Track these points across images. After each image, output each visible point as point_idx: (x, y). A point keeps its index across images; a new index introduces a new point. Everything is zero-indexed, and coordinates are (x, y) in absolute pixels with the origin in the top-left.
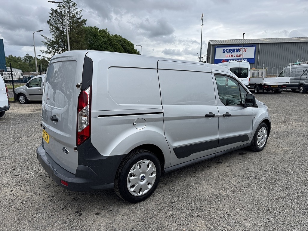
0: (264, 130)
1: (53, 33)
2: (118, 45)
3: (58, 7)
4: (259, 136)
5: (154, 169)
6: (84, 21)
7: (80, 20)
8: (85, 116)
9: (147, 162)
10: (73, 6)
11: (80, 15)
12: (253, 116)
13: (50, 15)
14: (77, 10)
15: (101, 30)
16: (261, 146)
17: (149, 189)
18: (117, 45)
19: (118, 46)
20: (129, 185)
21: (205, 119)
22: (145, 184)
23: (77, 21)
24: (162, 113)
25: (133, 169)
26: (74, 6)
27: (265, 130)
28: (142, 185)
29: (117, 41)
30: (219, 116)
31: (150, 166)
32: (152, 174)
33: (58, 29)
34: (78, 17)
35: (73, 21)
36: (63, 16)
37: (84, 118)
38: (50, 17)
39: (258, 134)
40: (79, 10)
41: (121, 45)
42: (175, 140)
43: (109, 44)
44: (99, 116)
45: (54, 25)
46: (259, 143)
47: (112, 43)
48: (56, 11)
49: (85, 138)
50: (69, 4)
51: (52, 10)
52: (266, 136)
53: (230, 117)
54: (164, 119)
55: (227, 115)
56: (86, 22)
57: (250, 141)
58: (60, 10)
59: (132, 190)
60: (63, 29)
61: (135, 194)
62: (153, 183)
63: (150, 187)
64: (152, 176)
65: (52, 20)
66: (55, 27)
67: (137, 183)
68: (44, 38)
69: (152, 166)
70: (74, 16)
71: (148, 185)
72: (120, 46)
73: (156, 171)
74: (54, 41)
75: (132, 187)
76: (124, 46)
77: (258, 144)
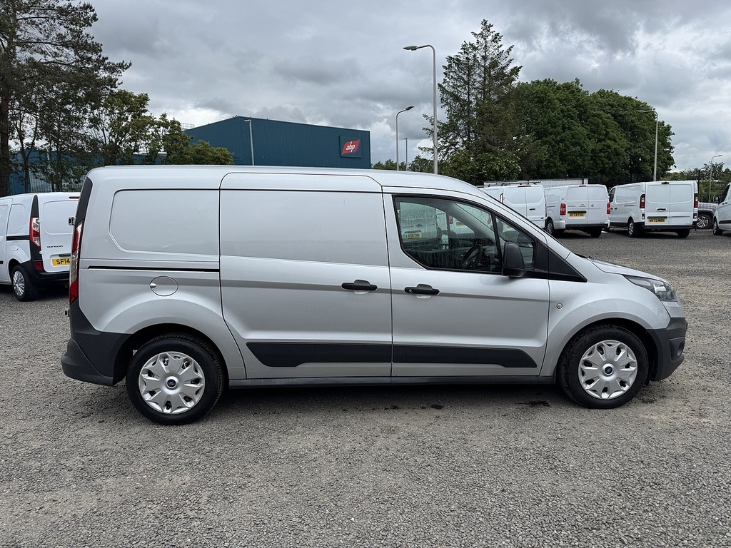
1: (447, 108)
2: (604, 115)
3: (462, 51)
4: (588, 364)
5: (200, 375)
6: (516, 71)
7: (507, 71)
9: (184, 357)
10: (493, 41)
11: (508, 59)
13: (445, 70)
14: (501, 49)
15: (561, 84)
17: (187, 407)
18: (599, 116)
19: (601, 118)
20: (144, 388)
22: (177, 396)
23: (501, 74)
24: (218, 270)
26: (496, 42)
28: (170, 396)
29: (602, 106)
30: (391, 291)
33: (457, 98)
34: (503, 63)
35: (490, 76)
36: (470, 68)
38: (445, 74)
39: (584, 358)
40: (505, 48)
41: (612, 115)
43: (575, 116)
44: (90, 267)
45: (451, 90)
46: (591, 385)
47: (586, 112)
48: (457, 60)
50: (485, 39)
51: (450, 59)
53: (436, 298)
54: (220, 283)
55: (422, 291)
56: (519, 73)
57: (543, 372)
58: (466, 56)
59: (149, 398)
60: (469, 95)
61: (157, 407)
62: (197, 398)
63: (190, 404)
64: (193, 386)
65: (448, 80)
66: (452, 94)
67: (159, 389)
68: (428, 120)
69: (195, 367)
70: (494, 64)
71: (186, 399)
72: (608, 118)
73: (204, 378)
74: (446, 125)
75: (150, 393)
76: (621, 116)
77: (588, 387)
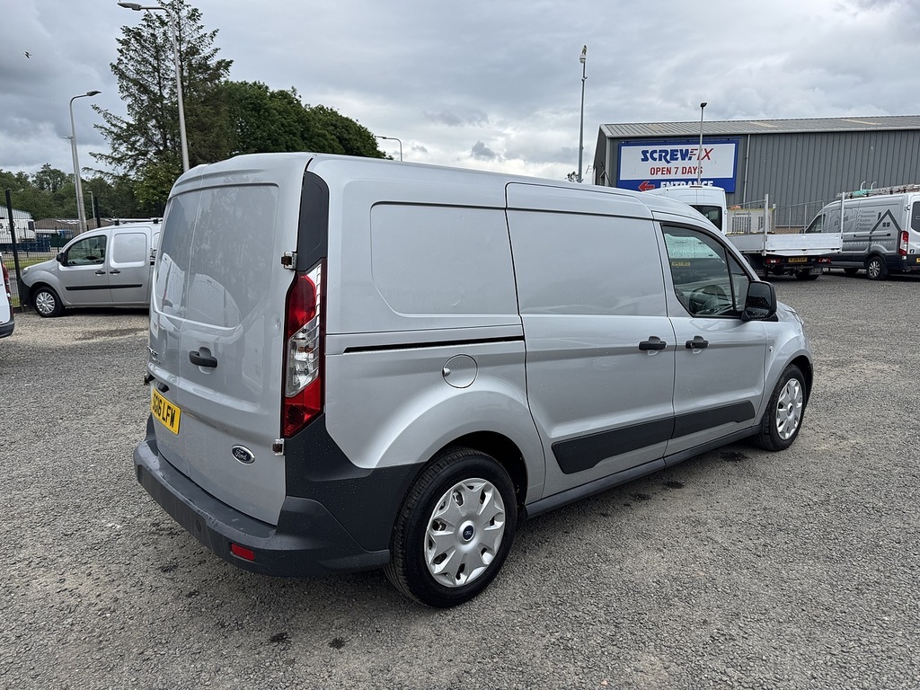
0: (795, 386)
1: (129, 101)
2: (329, 136)
3: (145, 23)
4: (781, 406)
5: (500, 508)
6: (226, 65)
7: (212, 63)
8: (306, 349)
9: (479, 484)
10: (190, 18)
11: (213, 47)
12: (765, 346)
13: (120, 46)
14: (202, 32)
15: (276, 91)
16: (787, 436)
17: (485, 565)
18: (323, 136)
19: (326, 140)
20: (430, 555)
21: (638, 357)
22: (474, 551)
23: (203, 67)
24: (522, 338)
25: (442, 508)
26: (194, 20)
27: (797, 389)
28: (466, 554)
29: (326, 125)
30: (676, 348)
31: (489, 495)
32: (492, 523)
33: (144, 89)
34: (206, 52)
35: (190, 65)
36: (159, 50)
37: (301, 356)
38: (121, 51)
39: (780, 400)
40: (208, 30)
41: (338, 137)
42: (558, 418)
43: (299, 134)
44: (348, 350)
45: (132, 75)
46: (782, 426)
47: (308, 130)
48: (139, 34)
49: (307, 417)
50: (178, 13)
51: (128, 31)
52: (800, 405)
53: (706, 351)
54: (525, 358)
55: (697, 344)
56: (230, 68)
57: (756, 421)
58: (151, 31)
59: (438, 569)
60: (160, 87)
61: (446, 582)
62: (496, 547)
63: (487, 558)
64: (492, 528)
65: (125, 61)
66: (136, 82)
67: (452, 548)
68: (101, 115)
69: (494, 496)
70: (193, 51)
71: (483, 553)
72: (333, 140)
73: (503, 511)
74: (132, 125)
75: (438, 560)
76: (346, 140)
77: (780, 429)
